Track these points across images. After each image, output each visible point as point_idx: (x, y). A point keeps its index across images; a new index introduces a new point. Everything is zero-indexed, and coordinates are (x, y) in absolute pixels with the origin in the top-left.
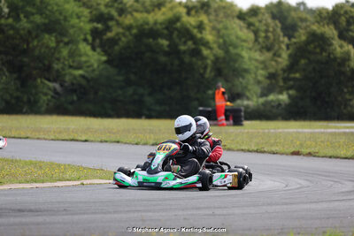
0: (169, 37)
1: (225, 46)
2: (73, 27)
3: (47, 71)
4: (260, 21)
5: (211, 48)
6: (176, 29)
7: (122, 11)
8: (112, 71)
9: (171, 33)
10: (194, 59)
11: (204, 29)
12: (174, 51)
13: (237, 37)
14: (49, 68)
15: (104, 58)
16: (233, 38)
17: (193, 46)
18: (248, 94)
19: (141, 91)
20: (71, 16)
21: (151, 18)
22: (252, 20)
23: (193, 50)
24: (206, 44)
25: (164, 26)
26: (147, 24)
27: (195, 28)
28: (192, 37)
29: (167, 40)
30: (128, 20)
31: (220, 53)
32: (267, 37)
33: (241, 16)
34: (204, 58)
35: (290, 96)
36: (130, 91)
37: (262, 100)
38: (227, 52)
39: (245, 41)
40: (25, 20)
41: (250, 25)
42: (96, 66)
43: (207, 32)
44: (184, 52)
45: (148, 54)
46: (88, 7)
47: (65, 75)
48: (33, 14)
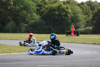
0: (58, 11)
1: (74, 13)
2: (31, 8)
3: (24, 21)
4: (84, 6)
5: (70, 14)
6: (60, 9)
7: (45, 4)
8: (42, 21)
9: (59, 10)
10: (65, 17)
11: (68, 9)
12: (60, 15)
13: (78, 11)
14: (24, 20)
15: (40, 17)
16: (77, 11)
17: (65, 14)
18: (81, 27)
19: (50, 26)
20: (31, 5)
21: (53, 6)
23: (65, 15)
24: (69, 13)
25: (57, 8)
26: (52, 7)
27: (66, 8)
28: (65, 11)
29: (58, 12)
30: (47, 6)
31: (73, 15)
32: (86, 11)
33: (79, 5)
34: (68, 17)
35: (92, 28)
36: (47, 26)
37: (85, 29)
38: (75, 15)
39: (80, 12)
40: (18, 6)
41: (81, 7)
42: (38, 19)
43: (69, 9)
44: (63, 15)
45: (52, 16)
46: (36, 3)
47: (29, 22)
48: (20, 5)
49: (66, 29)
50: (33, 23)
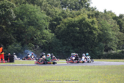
5: (97, 31)
6: (83, 23)
7: (65, 17)
10: (90, 35)
11: (94, 23)
16: (106, 26)
17: (90, 30)
21: (73, 19)
22: (120, 20)
25: (78, 22)
27: (90, 23)
30: (65, 20)
43: (96, 25)
44: (86, 32)
49: (91, 50)
50: (45, 44)
